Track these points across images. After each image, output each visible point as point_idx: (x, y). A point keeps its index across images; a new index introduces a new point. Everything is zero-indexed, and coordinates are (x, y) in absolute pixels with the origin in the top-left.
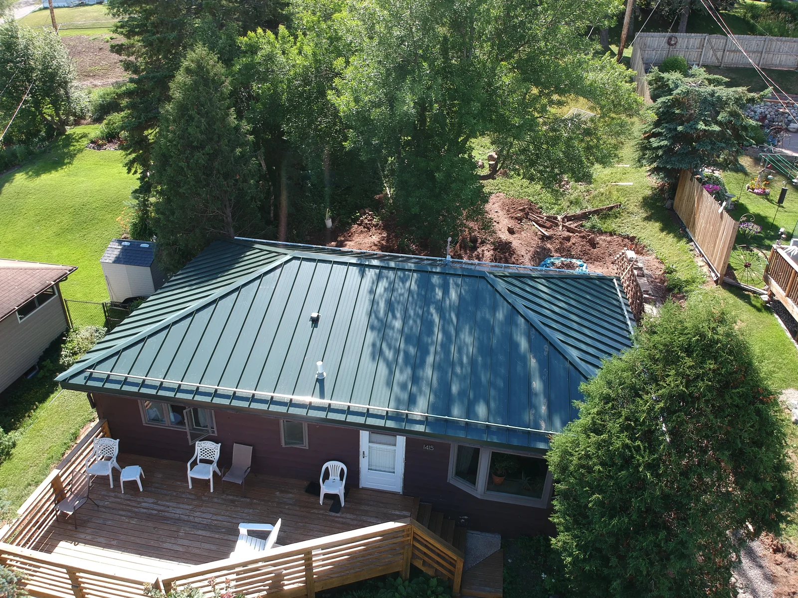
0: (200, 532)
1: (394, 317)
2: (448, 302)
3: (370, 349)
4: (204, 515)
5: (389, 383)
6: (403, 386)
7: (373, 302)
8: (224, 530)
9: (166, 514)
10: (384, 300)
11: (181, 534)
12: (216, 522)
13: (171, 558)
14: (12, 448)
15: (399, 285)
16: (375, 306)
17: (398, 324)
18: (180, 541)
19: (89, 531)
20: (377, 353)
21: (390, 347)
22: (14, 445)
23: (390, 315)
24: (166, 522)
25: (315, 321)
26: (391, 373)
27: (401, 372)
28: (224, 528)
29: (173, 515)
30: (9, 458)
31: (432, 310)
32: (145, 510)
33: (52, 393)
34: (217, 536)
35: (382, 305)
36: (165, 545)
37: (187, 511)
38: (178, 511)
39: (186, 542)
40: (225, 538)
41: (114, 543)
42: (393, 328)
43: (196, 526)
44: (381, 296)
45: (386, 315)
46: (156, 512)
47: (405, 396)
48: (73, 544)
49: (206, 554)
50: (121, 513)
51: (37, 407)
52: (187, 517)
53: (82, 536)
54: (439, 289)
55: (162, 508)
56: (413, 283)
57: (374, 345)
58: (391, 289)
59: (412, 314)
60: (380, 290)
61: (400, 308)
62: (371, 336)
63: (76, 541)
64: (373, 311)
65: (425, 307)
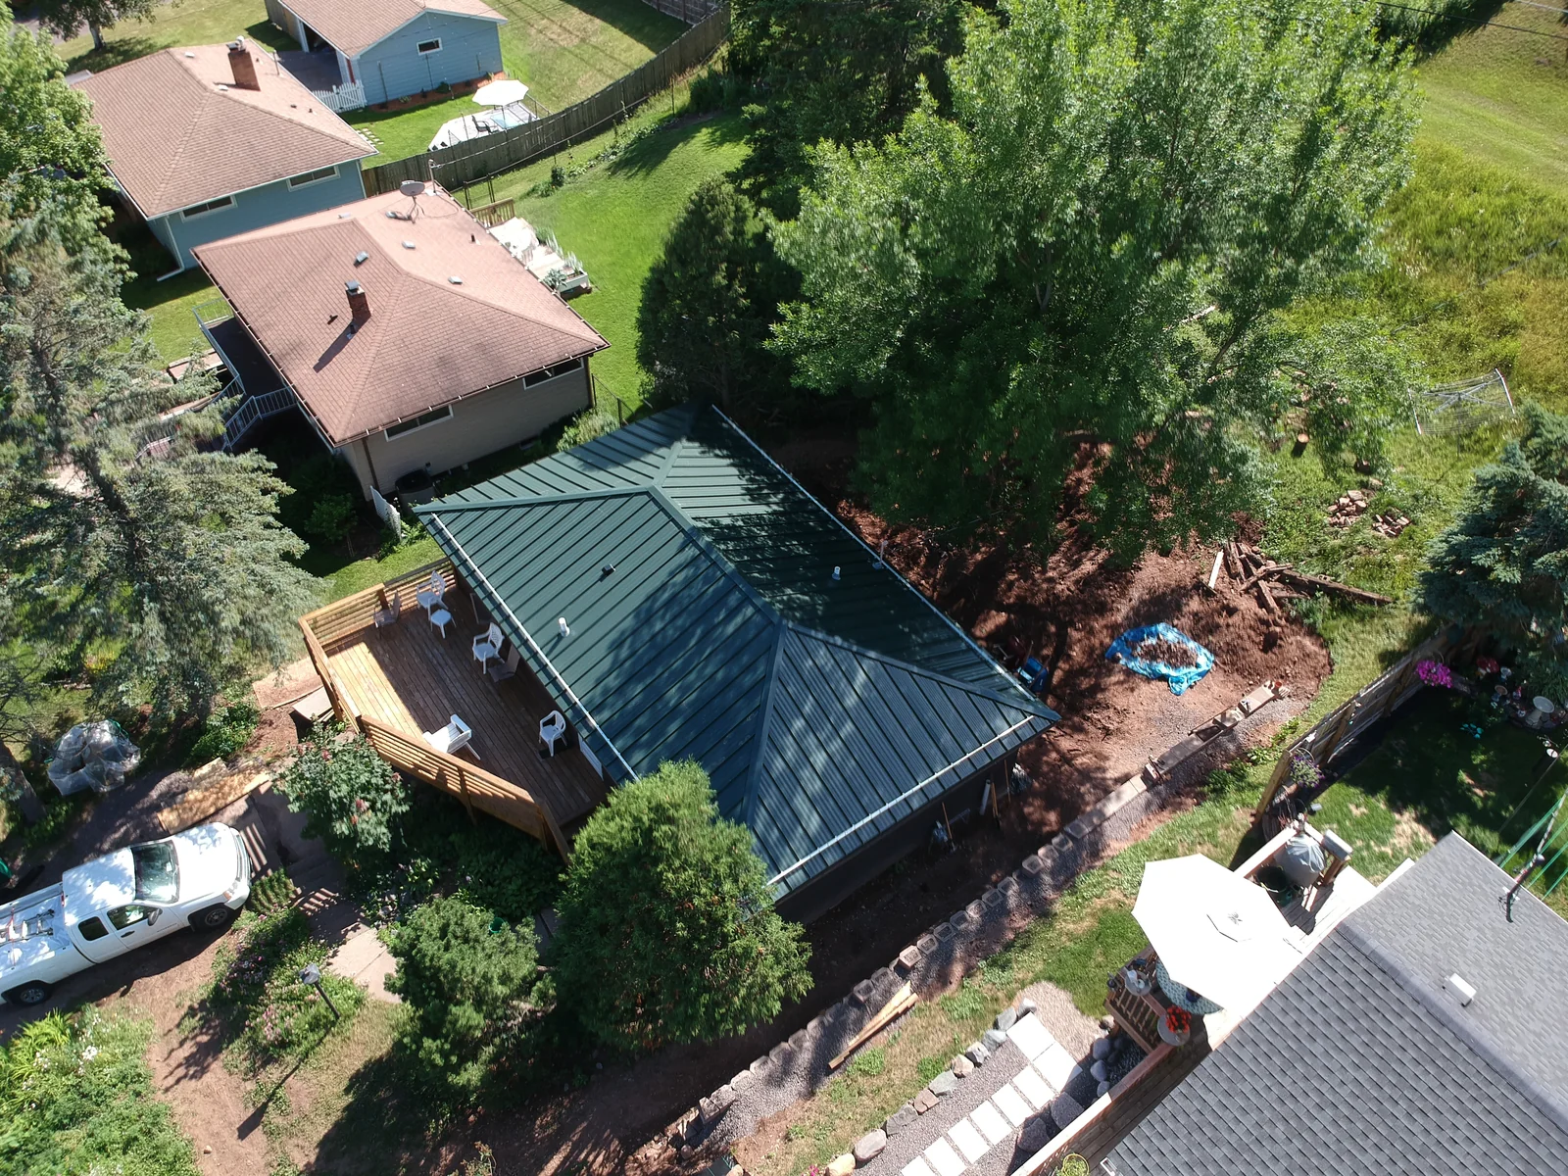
0: (445, 701)
1: (663, 617)
2: (719, 630)
3: (617, 635)
4: (461, 690)
5: (599, 681)
6: (605, 691)
7: (663, 588)
9: (441, 670)
10: (672, 591)
11: (433, 693)
12: (462, 702)
13: (411, 707)
15: (699, 582)
16: (659, 594)
17: (658, 626)
18: (427, 699)
19: (386, 647)
20: (617, 645)
21: (631, 645)
23: (661, 612)
24: (434, 676)
25: (607, 573)
26: (609, 673)
27: (616, 678)
29: (443, 673)
31: (698, 631)
32: (431, 656)
35: (666, 596)
36: (417, 695)
37: (455, 678)
38: (449, 674)
39: (429, 702)
41: (392, 668)
42: (651, 627)
43: (447, 694)
44: (674, 585)
45: (659, 609)
46: (437, 663)
48: (368, 650)
50: (417, 646)
52: (450, 683)
53: (379, 648)
54: (726, 611)
55: (443, 662)
56: (711, 589)
57: (624, 632)
58: (688, 583)
59: (679, 622)
60: (679, 578)
61: (676, 609)
62: (629, 623)
63: (372, 649)
64: (652, 597)
65: (694, 624)
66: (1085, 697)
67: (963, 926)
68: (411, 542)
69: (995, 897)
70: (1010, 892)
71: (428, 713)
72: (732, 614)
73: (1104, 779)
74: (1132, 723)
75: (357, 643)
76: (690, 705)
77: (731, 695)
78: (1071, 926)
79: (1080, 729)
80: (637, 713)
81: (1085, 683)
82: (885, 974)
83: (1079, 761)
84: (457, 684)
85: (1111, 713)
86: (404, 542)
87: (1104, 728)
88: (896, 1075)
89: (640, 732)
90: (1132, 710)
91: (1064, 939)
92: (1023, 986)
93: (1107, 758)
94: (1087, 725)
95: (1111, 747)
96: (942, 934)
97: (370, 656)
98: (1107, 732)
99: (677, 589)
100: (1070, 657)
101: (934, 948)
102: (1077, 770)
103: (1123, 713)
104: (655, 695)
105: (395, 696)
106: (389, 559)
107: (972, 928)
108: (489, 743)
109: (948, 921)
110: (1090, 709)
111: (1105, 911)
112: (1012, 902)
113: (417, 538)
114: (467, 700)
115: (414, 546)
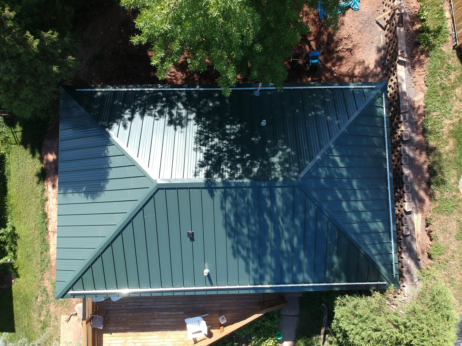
0: (164, 313)
1: (242, 226)
2: (275, 209)
3: (231, 250)
4: (162, 303)
5: (247, 271)
6: (256, 271)
7: (226, 216)
8: (174, 310)
9: (143, 307)
10: (232, 214)
11: (155, 316)
12: (169, 306)
13: (158, 330)
14: (14, 231)
15: (240, 200)
16: (228, 220)
17: (245, 231)
18: (158, 320)
19: (112, 325)
20: (236, 253)
21: (243, 248)
22: (14, 228)
23: (239, 225)
24: (145, 311)
25: (192, 237)
26: (247, 264)
27: (253, 263)
28: (175, 308)
29: (146, 307)
30: (18, 238)
31: (266, 217)
32: (132, 307)
33: (6, 183)
34: (173, 314)
35: (232, 218)
36: (152, 324)
37: (153, 303)
38: (148, 304)
39: (161, 320)
40: (177, 314)
41: (128, 328)
42: (243, 234)
43: (161, 310)
44: (230, 211)
45: (236, 225)
46: (138, 307)
47: (258, 276)
48: (109, 334)
49: (172, 324)
50: (121, 311)
51: (7, 199)
52: (154, 306)
53: (111, 328)
54: (268, 199)
55: (139, 304)
56: (250, 197)
57: (233, 247)
58: (235, 204)
59: (252, 221)
60: (228, 206)
61: (244, 219)
62: (230, 242)
63: (110, 332)
64: (227, 224)
65: (260, 215)
66: (330, 44)
67: (409, 179)
68: (15, 258)
69: (405, 158)
70: (407, 151)
71: (166, 323)
72: (272, 198)
73: (372, 71)
74: (356, 38)
75: (102, 337)
76: (299, 243)
77: (311, 224)
78: (447, 148)
79: (341, 59)
80: (279, 265)
81: (325, 38)
82: (405, 219)
83: (357, 72)
84: (158, 303)
85: (345, 42)
86: (13, 260)
87: (347, 49)
88: (452, 247)
89: (290, 269)
90: (351, 32)
91: (451, 155)
92: (458, 184)
93: (364, 62)
94: (341, 54)
95: (359, 55)
96: (408, 189)
97: (113, 334)
98: (350, 50)
99: (233, 211)
100: (310, 33)
101: (411, 196)
102: (360, 77)
103: (349, 37)
104: (278, 254)
105: (146, 333)
106: (19, 272)
107: (412, 176)
108: (201, 305)
109: (403, 183)
110: (336, 47)
111: (451, 132)
112: (411, 154)
113: (14, 254)
114: (170, 303)
115: (19, 257)
